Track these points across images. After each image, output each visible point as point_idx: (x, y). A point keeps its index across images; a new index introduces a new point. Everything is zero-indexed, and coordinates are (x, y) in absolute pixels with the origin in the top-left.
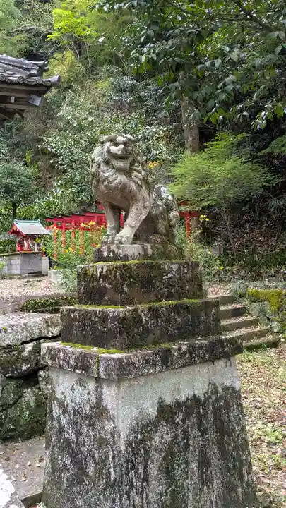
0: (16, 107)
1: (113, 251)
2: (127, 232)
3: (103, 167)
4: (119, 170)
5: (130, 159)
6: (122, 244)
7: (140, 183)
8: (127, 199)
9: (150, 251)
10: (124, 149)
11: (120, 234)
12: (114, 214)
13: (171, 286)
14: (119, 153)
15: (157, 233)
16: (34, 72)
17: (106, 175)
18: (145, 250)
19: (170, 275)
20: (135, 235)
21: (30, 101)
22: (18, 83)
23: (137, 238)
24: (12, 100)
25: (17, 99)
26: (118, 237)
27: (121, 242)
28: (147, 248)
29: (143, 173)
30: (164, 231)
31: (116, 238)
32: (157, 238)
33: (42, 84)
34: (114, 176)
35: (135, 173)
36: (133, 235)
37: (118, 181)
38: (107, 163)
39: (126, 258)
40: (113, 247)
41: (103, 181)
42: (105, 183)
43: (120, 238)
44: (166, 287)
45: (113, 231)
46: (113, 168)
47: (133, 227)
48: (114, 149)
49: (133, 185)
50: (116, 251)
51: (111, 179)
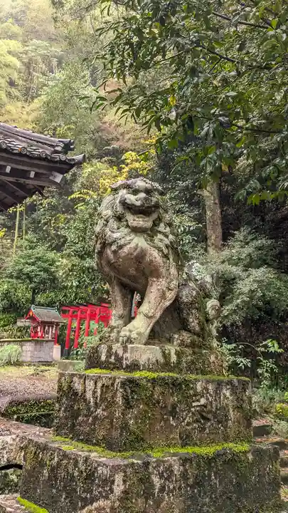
0: (36, 183)
1: (116, 355)
2: (140, 325)
3: (113, 224)
4: (136, 230)
5: (155, 216)
6: (131, 342)
7: (166, 251)
8: (144, 274)
9: (174, 358)
10: (145, 198)
11: (130, 326)
12: (124, 296)
13: (204, 418)
14: (138, 203)
15: (186, 330)
16: (59, 149)
17: (115, 235)
18: (166, 356)
19: (203, 401)
20: (152, 330)
21: (51, 178)
22: (40, 158)
23: (155, 336)
24: (32, 175)
25: (36, 174)
26: (125, 332)
27: (129, 340)
28: (169, 354)
29: (171, 237)
30: (197, 328)
31: (122, 334)
32: (186, 337)
33: (65, 161)
34: (128, 238)
35: (160, 236)
36: (148, 331)
37: (132, 245)
38: (119, 218)
39: (134, 366)
40: (117, 348)
41: (111, 245)
42: (114, 248)
43: (128, 334)
44: (197, 421)
45: (121, 322)
46: (128, 226)
47: (150, 317)
48: (131, 199)
49: (155, 253)
50: (120, 352)
51: (122, 242)
